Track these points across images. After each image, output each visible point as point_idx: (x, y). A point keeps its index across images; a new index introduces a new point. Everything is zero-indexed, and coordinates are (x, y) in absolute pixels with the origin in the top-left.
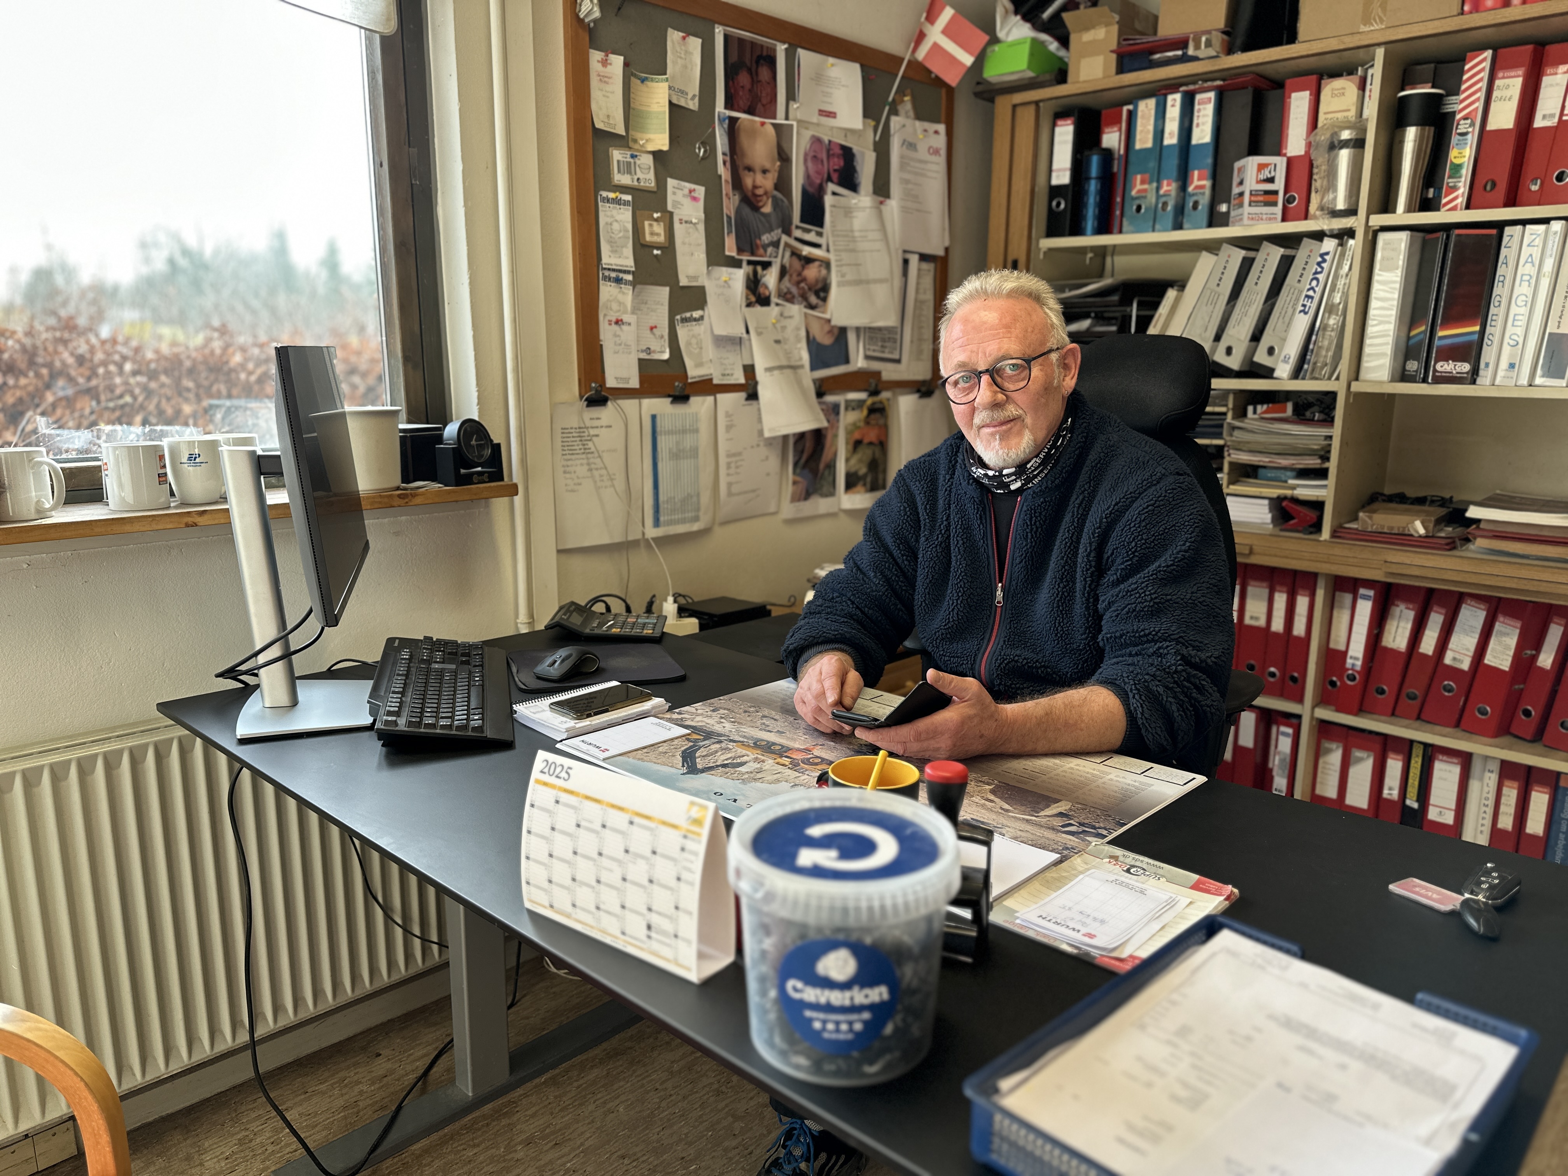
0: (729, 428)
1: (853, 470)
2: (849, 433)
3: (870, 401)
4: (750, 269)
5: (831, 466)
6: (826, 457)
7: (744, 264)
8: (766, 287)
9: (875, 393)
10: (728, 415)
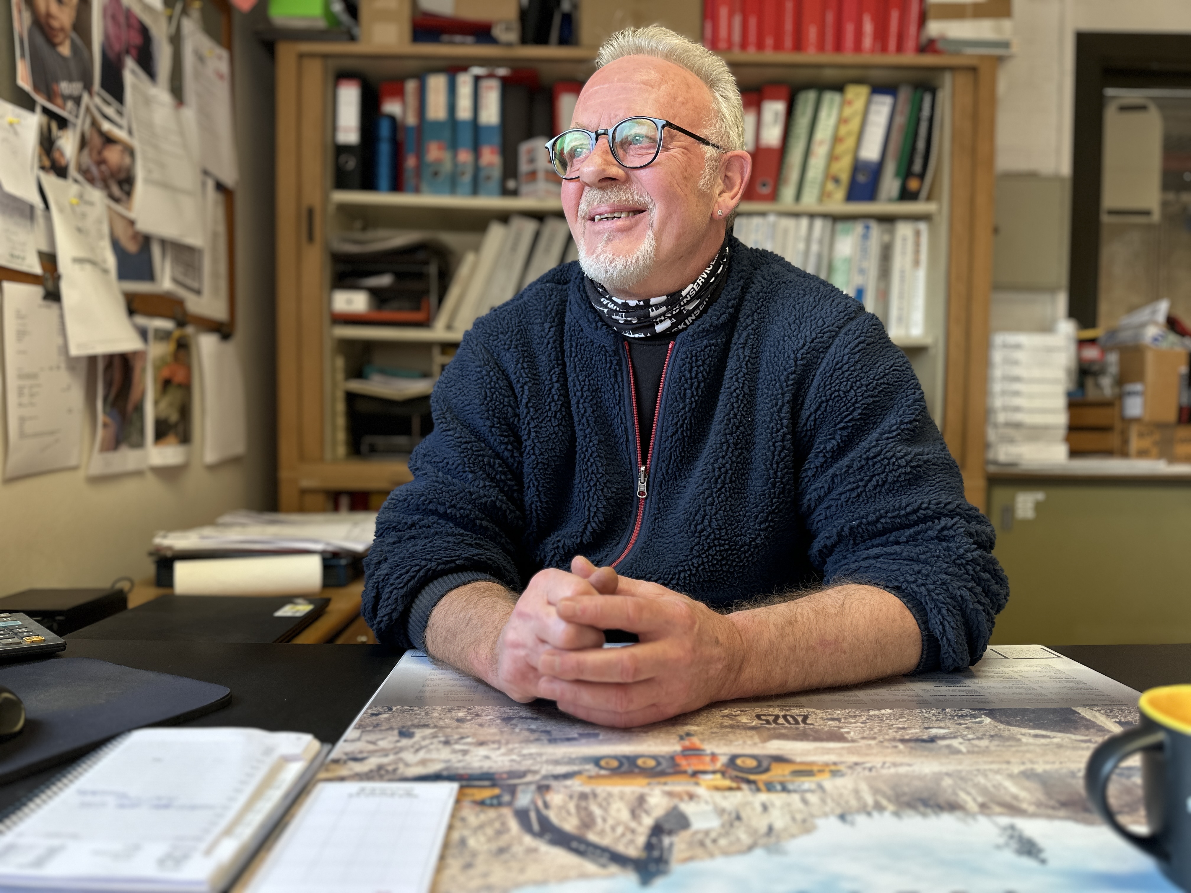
0: (21, 334)
1: (163, 415)
2: (157, 369)
3: (177, 334)
4: (44, 119)
5: (139, 409)
6: (134, 396)
7: (38, 109)
8: (62, 154)
9: (181, 324)
10: (20, 316)
